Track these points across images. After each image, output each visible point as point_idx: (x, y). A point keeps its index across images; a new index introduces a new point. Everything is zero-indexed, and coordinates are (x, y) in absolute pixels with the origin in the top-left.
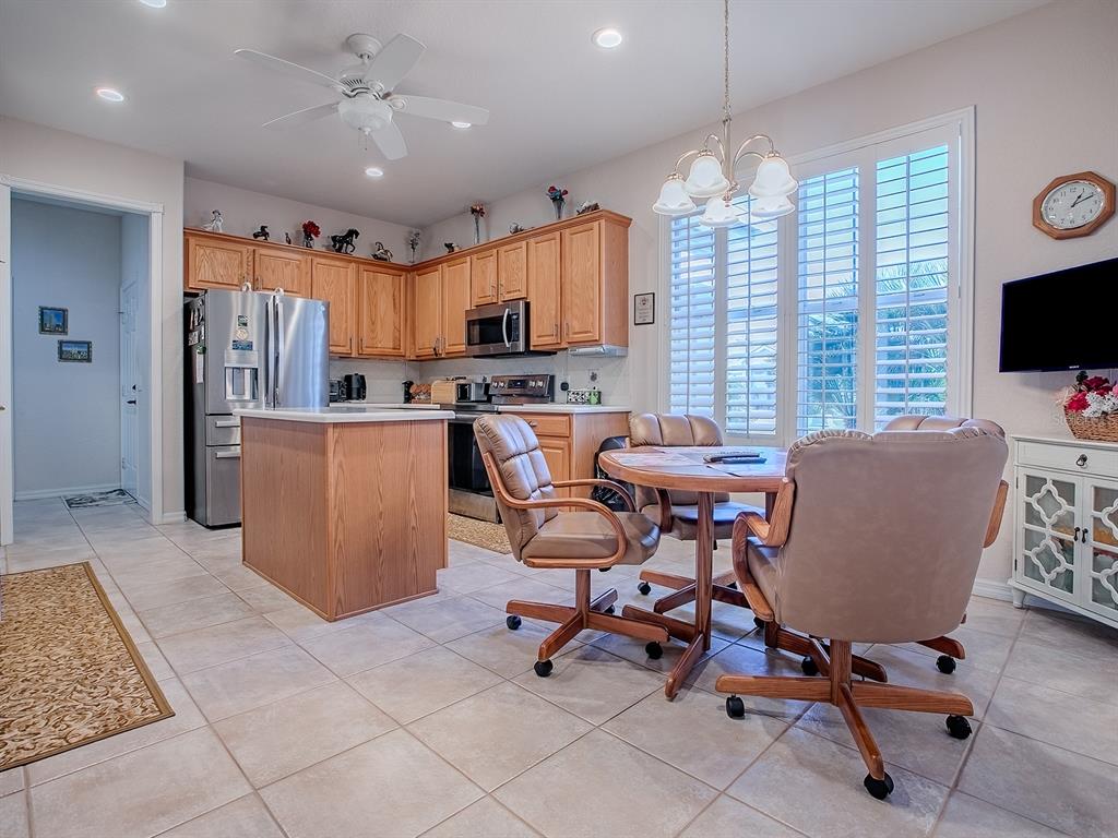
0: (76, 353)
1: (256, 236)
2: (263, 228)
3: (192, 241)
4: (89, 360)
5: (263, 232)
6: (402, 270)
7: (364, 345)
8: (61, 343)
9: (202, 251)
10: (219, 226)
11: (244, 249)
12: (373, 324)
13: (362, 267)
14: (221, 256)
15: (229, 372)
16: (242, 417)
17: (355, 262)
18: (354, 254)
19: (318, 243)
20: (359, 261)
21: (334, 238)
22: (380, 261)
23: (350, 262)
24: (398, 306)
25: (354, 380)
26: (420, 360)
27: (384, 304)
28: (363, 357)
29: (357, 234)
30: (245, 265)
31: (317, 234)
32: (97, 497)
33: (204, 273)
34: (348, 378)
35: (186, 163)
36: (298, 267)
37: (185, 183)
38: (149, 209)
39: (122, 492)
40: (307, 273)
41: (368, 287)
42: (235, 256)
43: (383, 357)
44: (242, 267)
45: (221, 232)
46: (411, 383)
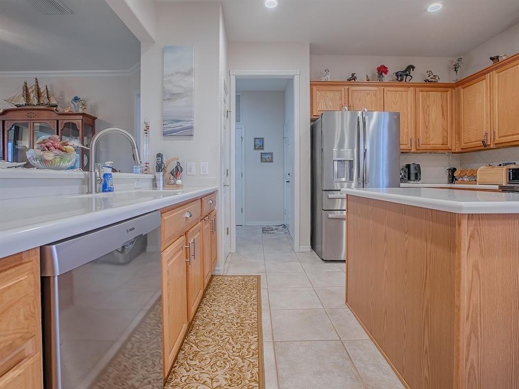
0: (267, 158)
1: (349, 80)
2: (353, 75)
3: (314, 88)
4: (272, 161)
5: (353, 78)
6: (449, 87)
7: (421, 143)
8: (262, 154)
9: (320, 93)
10: (328, 78)
11: (343, 88)
12: (427, 127)
13: (418, 89)
14: (330, 95)
15: (336, 163)
16: (347, 195)
17: (412, 86)
18: (411, 81)
19: (387, 78)
20: (416, 86)
21: (397, 74)
22: (431, 83)
23: (409, 87)
24: (445, 114)
25: (412, 168)
26: (464, 152)
27: (435, 114)
28: (419, 152)
29: (413, 67)
30: (343, 99)
31: (386, 72)
32: (274, 228)
33: (321, 107)
34: (408, 166)
35: (310, 44)
36: (375, 95)
37: (310, 59)
38: (293, 74)
39: (284, 226)
40: (380, 99)
41: (423, 104)
42: (338, 93)
43: (434, 151)
44: (341, 100)
45: (329, 80)
46: (454, 170)
